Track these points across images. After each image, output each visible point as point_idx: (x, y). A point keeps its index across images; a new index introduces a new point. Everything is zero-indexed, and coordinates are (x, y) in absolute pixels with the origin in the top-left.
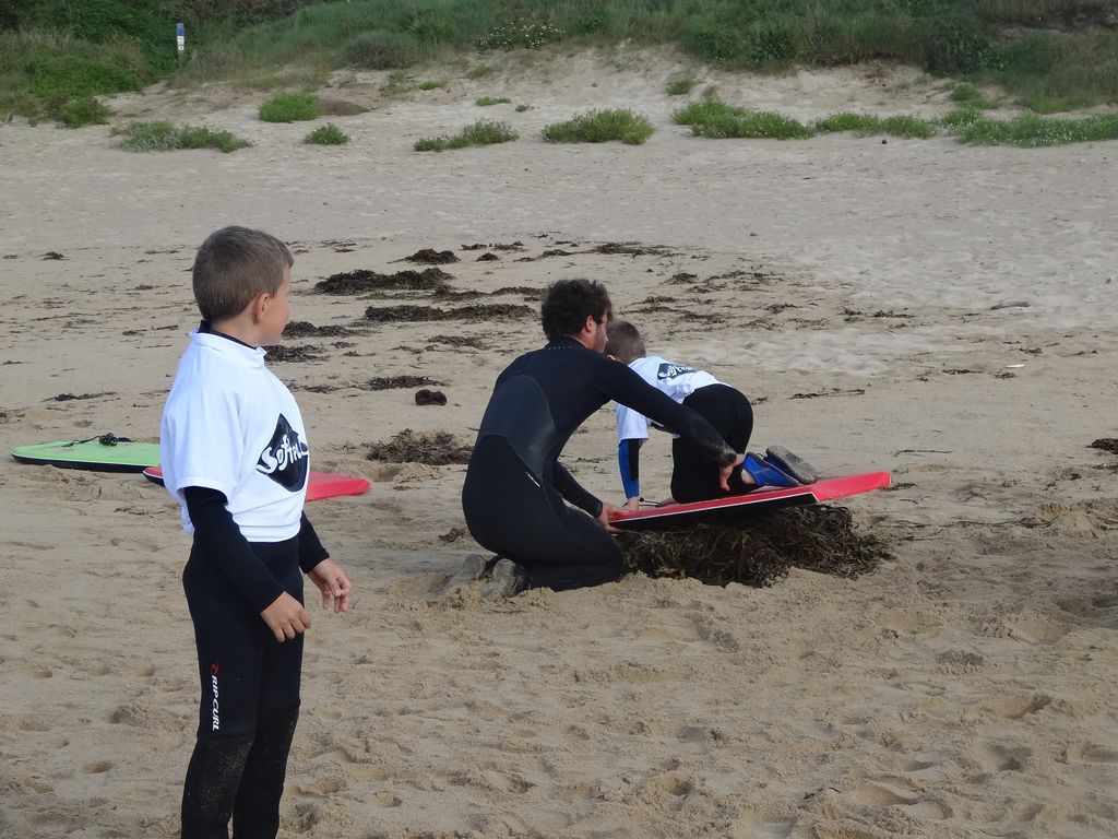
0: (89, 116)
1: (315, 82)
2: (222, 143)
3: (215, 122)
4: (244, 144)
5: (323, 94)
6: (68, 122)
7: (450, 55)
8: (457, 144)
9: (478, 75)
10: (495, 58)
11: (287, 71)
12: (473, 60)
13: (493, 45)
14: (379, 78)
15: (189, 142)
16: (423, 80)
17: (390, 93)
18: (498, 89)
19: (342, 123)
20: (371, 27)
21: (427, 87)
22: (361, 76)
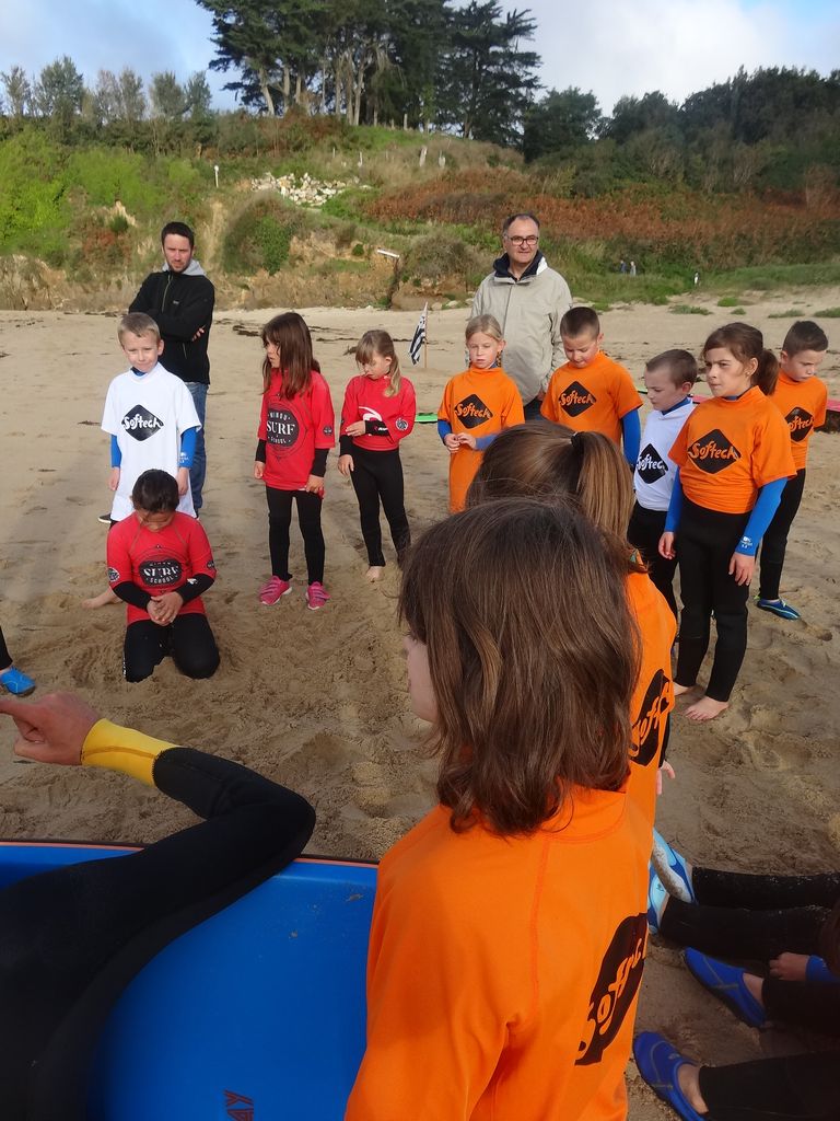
0: (663, 302)
1: (738, 294)
2: (704, 312)
3: (703, 306)
4: (710, 313)
5: (740, 298)
6: (656, 304)
7: (787, 286)
8: (783, 316)
9: (796, 293)
10: (802, 288)
11: (729, 290)
12: (795, 288)
13: (803, 284)
14: (761, 293)
15: (693, 312)
16: (776, 294)
17: (763, 299)
18: (802, 298)
19: (745, 308)
20: (761, 276)
21: (777, 297)
22: (755, 292)
